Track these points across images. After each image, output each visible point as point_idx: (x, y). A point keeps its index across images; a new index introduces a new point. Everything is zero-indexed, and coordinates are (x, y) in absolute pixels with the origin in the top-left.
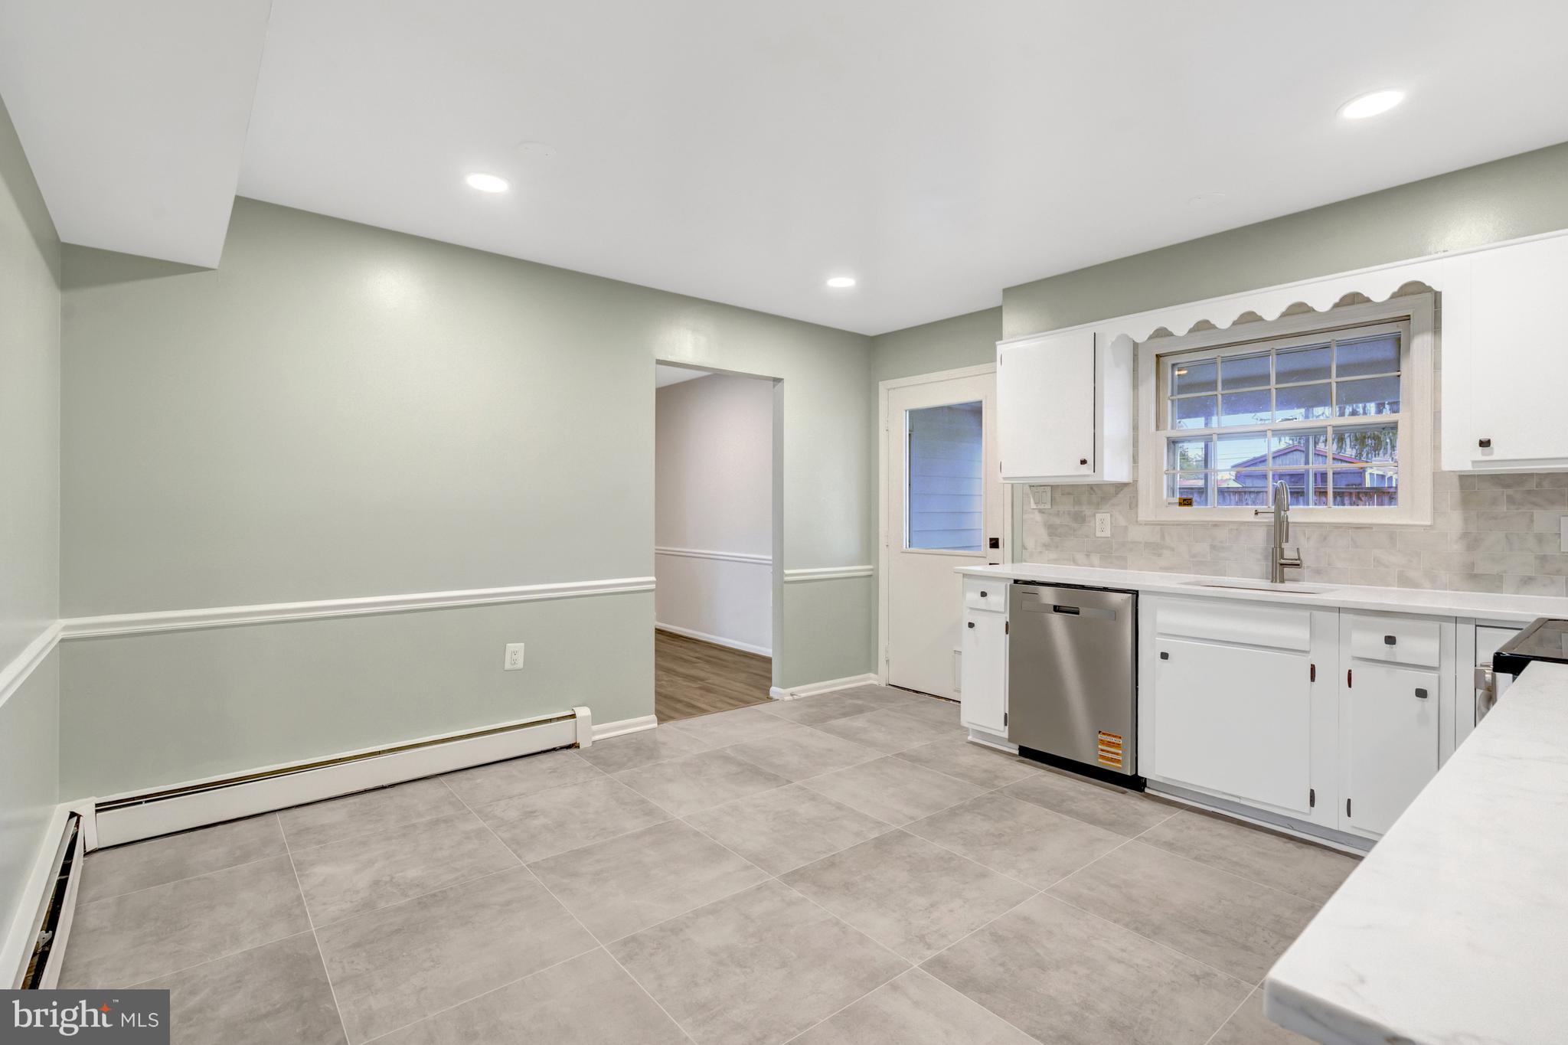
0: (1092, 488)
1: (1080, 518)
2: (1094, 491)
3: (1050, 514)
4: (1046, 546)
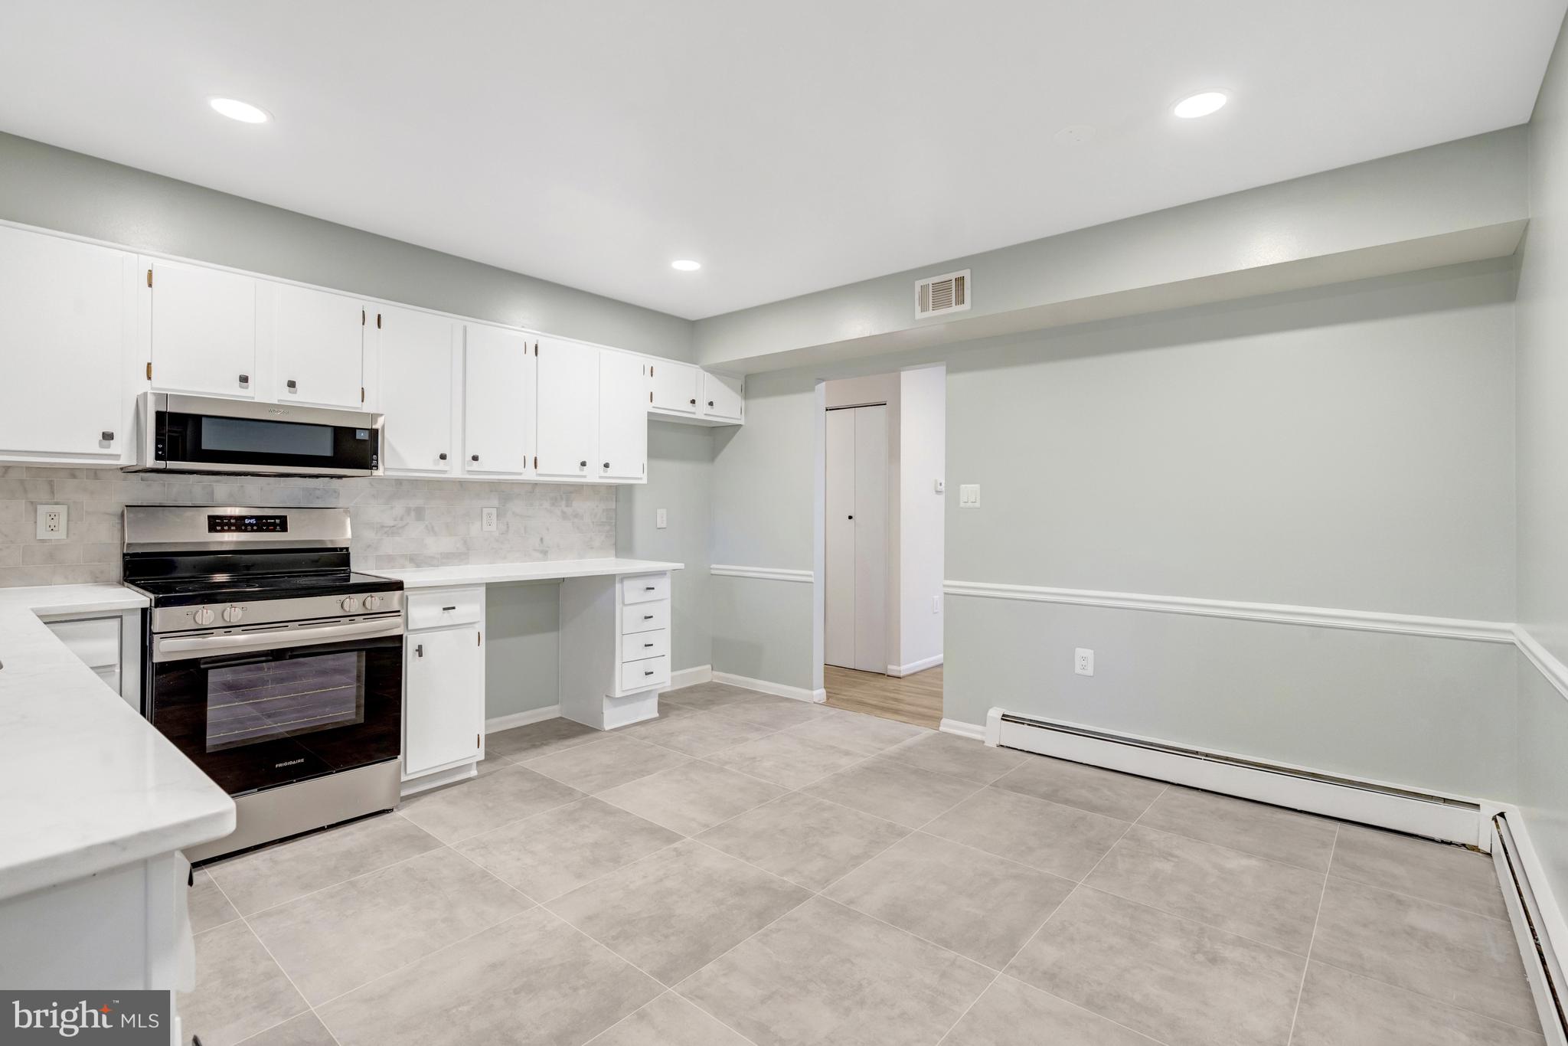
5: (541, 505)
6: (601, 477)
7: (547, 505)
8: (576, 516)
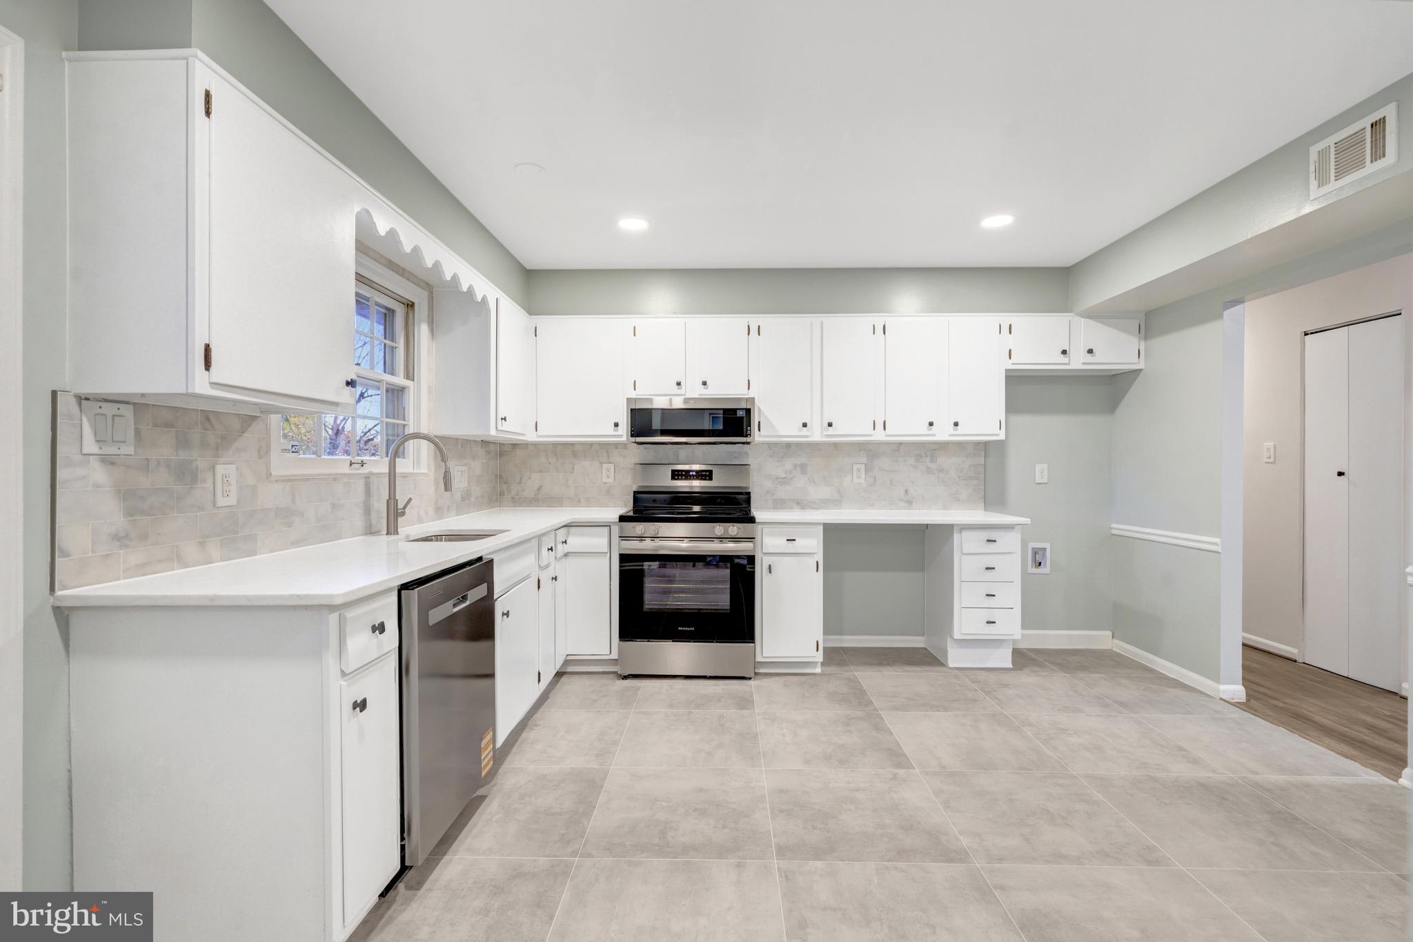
0: (208, 419)
1: (186, 474)
2: (212, 425)
3: (128, 467)
4: (120, 539)
5: (905, 461)
6: (950, 435)
7: (911, 461)
8: (941, 470)
